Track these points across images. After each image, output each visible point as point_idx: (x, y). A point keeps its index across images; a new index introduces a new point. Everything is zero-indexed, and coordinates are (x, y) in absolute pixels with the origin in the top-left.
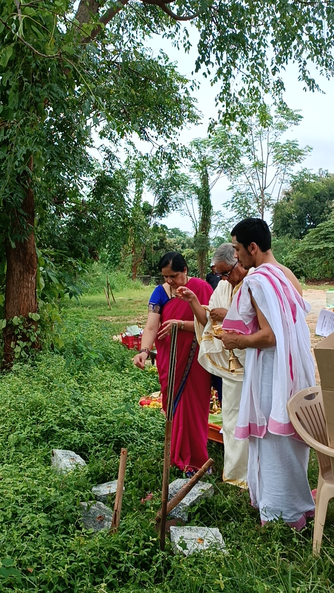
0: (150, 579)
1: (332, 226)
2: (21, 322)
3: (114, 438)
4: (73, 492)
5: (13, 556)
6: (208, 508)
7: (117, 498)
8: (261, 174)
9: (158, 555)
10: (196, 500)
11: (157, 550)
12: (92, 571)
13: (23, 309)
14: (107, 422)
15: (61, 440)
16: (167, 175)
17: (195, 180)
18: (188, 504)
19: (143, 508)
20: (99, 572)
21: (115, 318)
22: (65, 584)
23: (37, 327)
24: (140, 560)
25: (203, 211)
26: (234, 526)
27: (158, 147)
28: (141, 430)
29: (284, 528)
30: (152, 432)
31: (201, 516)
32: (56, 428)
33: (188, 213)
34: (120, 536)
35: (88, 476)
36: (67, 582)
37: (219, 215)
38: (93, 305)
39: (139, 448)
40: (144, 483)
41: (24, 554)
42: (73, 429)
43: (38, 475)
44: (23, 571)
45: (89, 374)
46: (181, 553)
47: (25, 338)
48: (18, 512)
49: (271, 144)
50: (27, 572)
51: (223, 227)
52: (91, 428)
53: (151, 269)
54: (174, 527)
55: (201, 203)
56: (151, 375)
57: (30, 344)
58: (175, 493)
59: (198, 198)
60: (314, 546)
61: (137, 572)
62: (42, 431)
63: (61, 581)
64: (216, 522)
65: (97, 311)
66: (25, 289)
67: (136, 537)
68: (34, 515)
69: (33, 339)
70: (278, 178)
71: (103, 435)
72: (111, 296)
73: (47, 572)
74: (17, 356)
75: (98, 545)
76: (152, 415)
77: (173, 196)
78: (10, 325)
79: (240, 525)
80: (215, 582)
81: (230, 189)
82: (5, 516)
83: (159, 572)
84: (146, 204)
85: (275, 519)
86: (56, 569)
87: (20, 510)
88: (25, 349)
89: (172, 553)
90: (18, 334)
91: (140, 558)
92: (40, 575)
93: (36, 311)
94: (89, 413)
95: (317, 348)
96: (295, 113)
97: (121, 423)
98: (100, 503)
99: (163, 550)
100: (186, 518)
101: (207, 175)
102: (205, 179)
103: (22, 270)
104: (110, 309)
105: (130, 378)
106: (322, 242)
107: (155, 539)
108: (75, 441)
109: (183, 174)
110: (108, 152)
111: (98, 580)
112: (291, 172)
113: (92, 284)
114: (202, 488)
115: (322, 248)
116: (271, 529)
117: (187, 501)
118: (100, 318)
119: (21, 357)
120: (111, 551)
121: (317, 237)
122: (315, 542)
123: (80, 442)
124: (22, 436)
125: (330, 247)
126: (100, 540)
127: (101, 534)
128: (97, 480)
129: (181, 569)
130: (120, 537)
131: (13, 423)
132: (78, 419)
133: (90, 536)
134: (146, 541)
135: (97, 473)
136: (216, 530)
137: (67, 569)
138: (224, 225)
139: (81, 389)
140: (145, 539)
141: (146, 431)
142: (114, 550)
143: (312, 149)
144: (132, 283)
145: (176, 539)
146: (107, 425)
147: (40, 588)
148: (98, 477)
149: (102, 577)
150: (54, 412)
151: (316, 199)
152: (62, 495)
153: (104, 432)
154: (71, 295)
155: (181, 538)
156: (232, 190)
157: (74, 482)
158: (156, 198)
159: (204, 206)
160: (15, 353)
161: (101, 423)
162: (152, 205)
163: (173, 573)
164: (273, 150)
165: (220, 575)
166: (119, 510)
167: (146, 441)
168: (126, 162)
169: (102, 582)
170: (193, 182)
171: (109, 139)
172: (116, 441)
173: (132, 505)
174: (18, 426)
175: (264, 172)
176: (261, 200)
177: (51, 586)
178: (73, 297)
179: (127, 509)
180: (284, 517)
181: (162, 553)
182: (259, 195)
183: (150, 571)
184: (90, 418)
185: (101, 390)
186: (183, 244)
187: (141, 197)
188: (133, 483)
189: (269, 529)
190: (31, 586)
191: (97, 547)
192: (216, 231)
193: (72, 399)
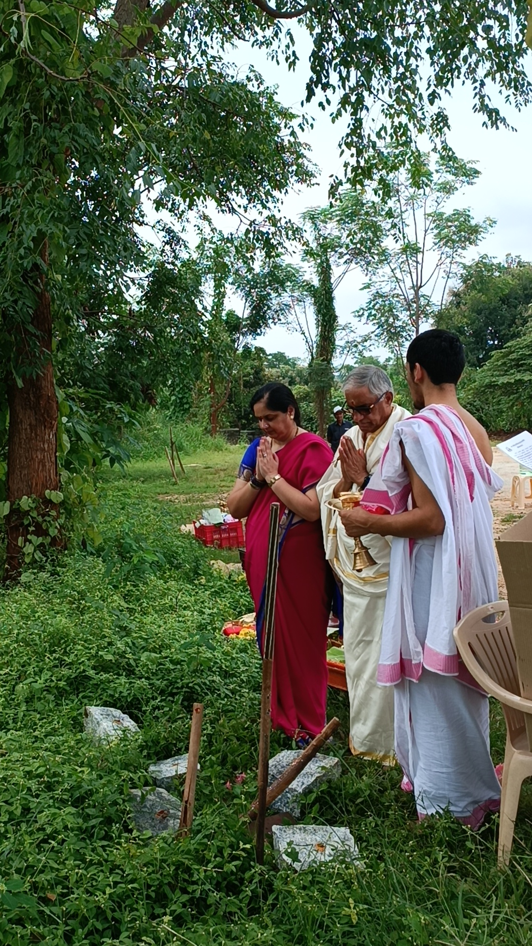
0: (241, 909)
1: (528, 346)
2: (33, 506)
3: (182, 687)
4: (117, 773)
5: (25, 875)
6: (332, 797)
7: (187, 781)
8: (415, 264)
9: (253, 871)
10: (312, 783)
11: (252, 863)
12: (148, 897)
13: (36, 484)
14: (172, 662)
15: (99, 691)
16: (263, 267)
17: (310, 274)
18: (300, 790)
19: (229, 797)
20: (161, 899)
21: (182, 497)
22: (106, 919)
23: (59, 513)
24: (225, 879)
25: (322, 325)
26: (373, 825)
27: (249, 223)
28: (226, 675)
29: (452, 825)
30: (244, 677)
31: (321, 808)
32: (91, 673)
33: (298, 327)
34: (192, 842)
35: (142, 748)
36: (109, 915)
37: (348, 331)
38: (148, 477)
39: (223, 702)
40: (230, 758)
41: (42, 872)
42: (118, 674)
43: (62, 748)
44: (40, 898)
45: (142, 587)
46: (290, 867)
47: (40, 532)
48: (32, 806)
49: (429, 215)
50: (46, 901)
51: (354, 349)
52: (147, 672)
53: (240, 418)
54: (278, 827)
55: (318, 312)
56: (241, 587)
57: (49, 540)
58: (280, 773)
59: (315, 303)
60: (500, 853)
61: (220, 899)
62: (68, 678)
63: (100, 913)
64: (345, 817)
65: (156, 486)
66: (38, 453)
67: (219, 844)
68: (57, 811)
69: (53, 532)
70: (442, 270)
71: (165, 682)
72: (176, 461)
73: (78, 899)
74: (27, 560)
75: (158, 856)
76: (244, 650)
77: (275, 302)
78: (16, 511)
79: (383, 822)
80: (343, 913)
81: (365, 288)
82: (11, 813)
83: (254, 897)
84: (231, 314)
85: (437, 812)
86: (92, 894)
87: (34, 803)
88: (41, 547)
89: (275, 868)
90: (29, 525)
91: (225, 876)
92: (67, 904)
93: (58, 487)
94: (143, 648)
95: (501, 540)
96: (469, 166)
97: (194, 663)
98: (161, 790)
99: (261, 862)
100: (297, 812)
101: (329, 266)
102: (325, 272)
103: (34, 422)
104: (175, 484)
105: (208, 593)
106: (512, 371)
107: (248, 846)
108: (121, 692)
109: (289, 265)
110: (169, 231)
111: (158, 911)
112: (463, 261)
113: (146, 443)
114: (323, 764)
115: (513, 381)
116: (431, 827)
117: (298, 785)
118: (160, 498)
119: (34, 561)
120: (179, 865)
121: (504, 364)
122: (500, 847)
123: (129, 694)
124: (37, 686)
125: (526, 379)
126: (161, 849)
127: (163, 838)
128: (157, 754)
129: (289, 892)
130: (193, 845)
131: (23, 666)
132: (125, 658)
133: (146, 843)
134: (233, 849)
135: (156, 742)
136: (343, 832)
137: (110, 894)
138: (356, 346)
139: (131, 611)
140: (232, 846)
141: (233, 675)
142: (184, 864)
143: (495, 222)
144: (210, 440)
145: (282, 846)
146: (172, 667)
147: (67, 925)
148: (158, 749)
149: (164, 906)
150: (87, 648)
151: (503, 302)
152: (101, 778)
153: (166, 677)
154: (112, 462)
155: (290, 844)
156: (368, 290)
157: (119, 758)
158: (248, 304)
159: (324, 316)
160: (24, 554)
161: (161, 664)
162: (241, 316)
163: (276, 899)
164: (432, 226)
165: (351, 900)
166: (192, 800)
167: (233, 692)
168: (198, 247)
169: (165, 914)
170: (307, 277)
171: (170, 211)
172: (185, 692)
173: (211, 792)
174: (30, 670)
175: (420, 260)
176: (415, 305)
177: (84, 922)
178: (116, 465)
179: (203, 799)
180: (452, 808)
181: (259, 868)
182: (411, 297)
183: (241, 897)
184: (144, 657)
185: (162, 611)
186: (291, 377)
187: (222, 303)
188: (214, 758)
189: (428, 827)
190: (53, 922)
191: (156, 859)
192: (344, 356)
193: (116, 626)
